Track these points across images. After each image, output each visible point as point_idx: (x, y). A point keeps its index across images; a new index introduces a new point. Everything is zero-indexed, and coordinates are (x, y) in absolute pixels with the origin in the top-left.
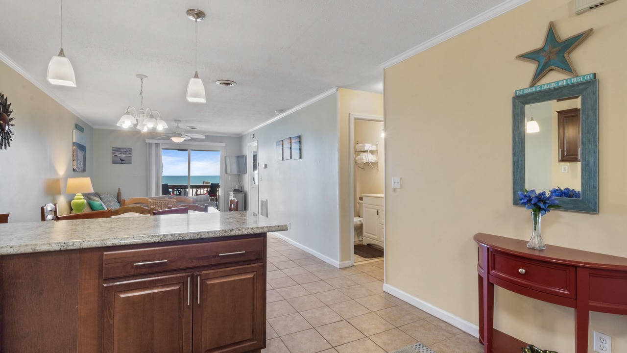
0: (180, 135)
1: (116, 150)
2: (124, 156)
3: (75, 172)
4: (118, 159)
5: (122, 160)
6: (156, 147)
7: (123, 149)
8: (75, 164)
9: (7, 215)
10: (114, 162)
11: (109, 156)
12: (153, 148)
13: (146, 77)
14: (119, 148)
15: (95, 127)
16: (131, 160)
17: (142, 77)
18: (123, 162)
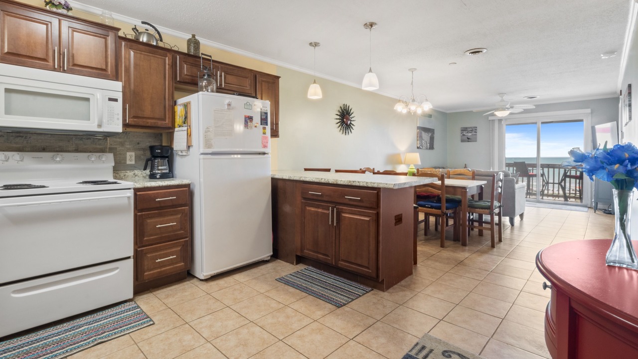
0: (503, 109)
1: (464, 130)
2: (470, 134)
3: (419, 150)
4: (465, 138)
5: (468, 139)
6: (499, 123)
7: (469, 128)
8: (418, 143)
9: (330, 169)
10: (462, 141)
11: (458, 135)
12: (496, 125)
13: (415, 69)
14: (466, 128)
15: (448, 112)
16: (476, 138)
17: (412, 70)
18: (469, 140)
